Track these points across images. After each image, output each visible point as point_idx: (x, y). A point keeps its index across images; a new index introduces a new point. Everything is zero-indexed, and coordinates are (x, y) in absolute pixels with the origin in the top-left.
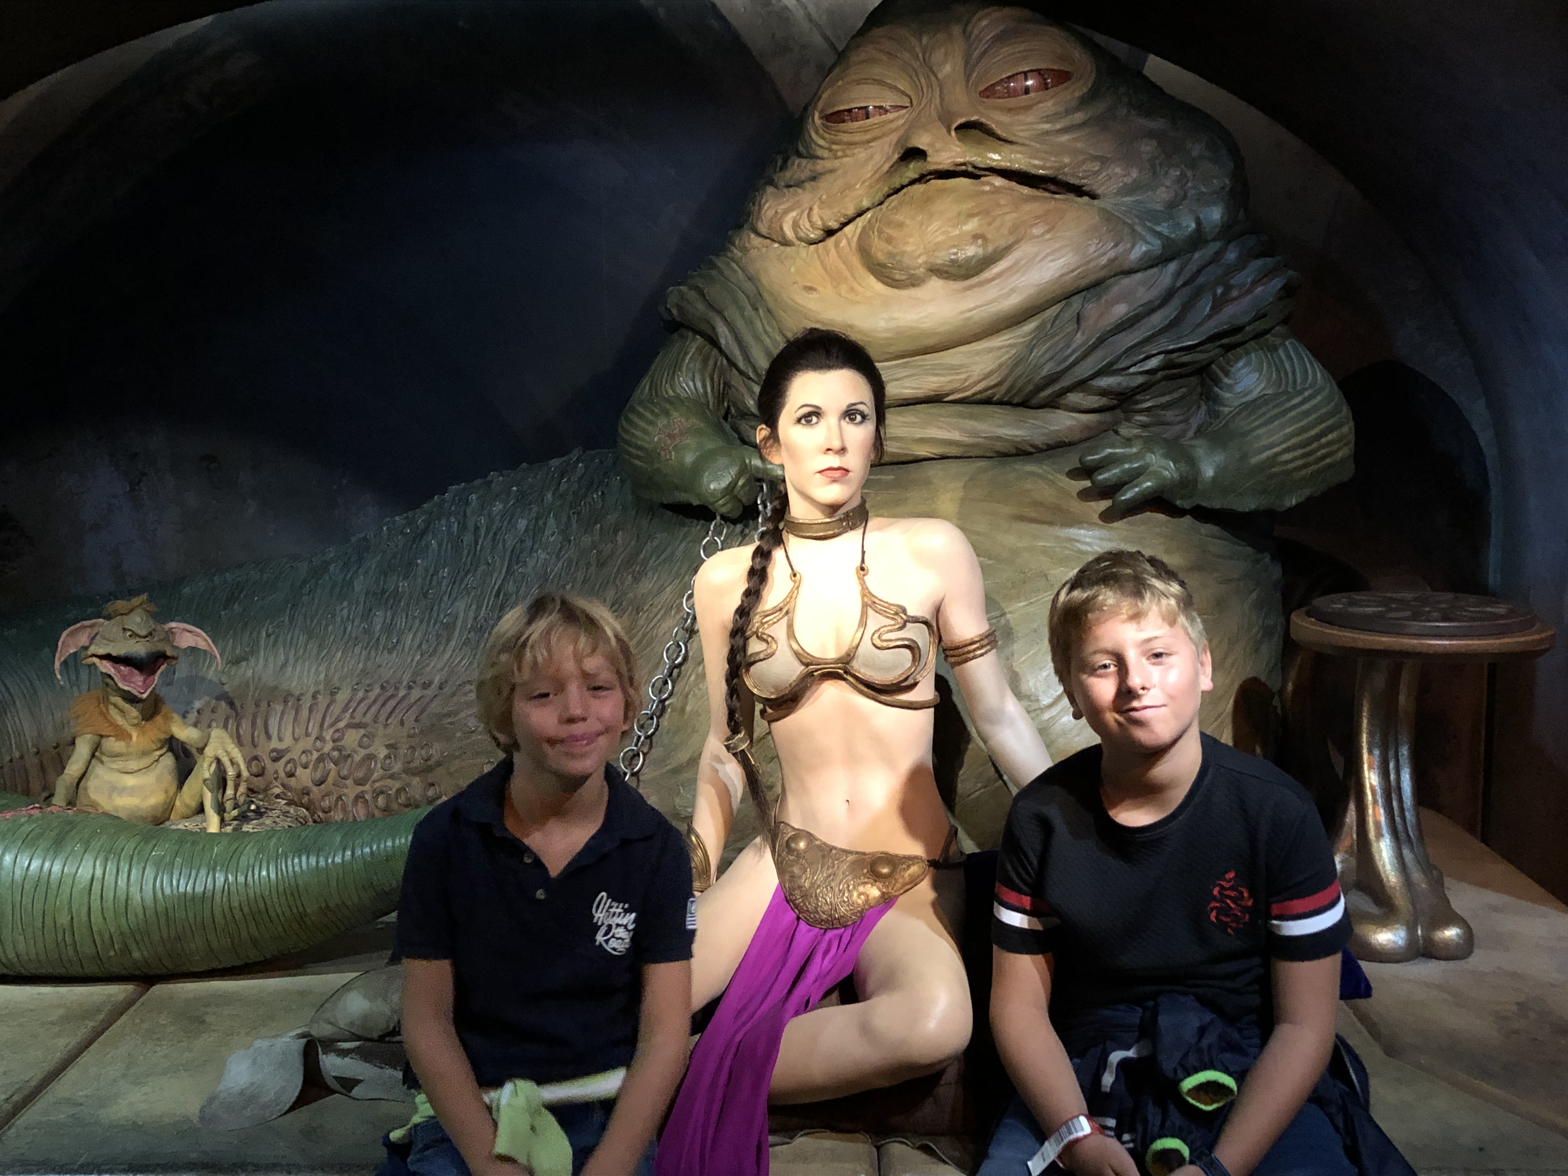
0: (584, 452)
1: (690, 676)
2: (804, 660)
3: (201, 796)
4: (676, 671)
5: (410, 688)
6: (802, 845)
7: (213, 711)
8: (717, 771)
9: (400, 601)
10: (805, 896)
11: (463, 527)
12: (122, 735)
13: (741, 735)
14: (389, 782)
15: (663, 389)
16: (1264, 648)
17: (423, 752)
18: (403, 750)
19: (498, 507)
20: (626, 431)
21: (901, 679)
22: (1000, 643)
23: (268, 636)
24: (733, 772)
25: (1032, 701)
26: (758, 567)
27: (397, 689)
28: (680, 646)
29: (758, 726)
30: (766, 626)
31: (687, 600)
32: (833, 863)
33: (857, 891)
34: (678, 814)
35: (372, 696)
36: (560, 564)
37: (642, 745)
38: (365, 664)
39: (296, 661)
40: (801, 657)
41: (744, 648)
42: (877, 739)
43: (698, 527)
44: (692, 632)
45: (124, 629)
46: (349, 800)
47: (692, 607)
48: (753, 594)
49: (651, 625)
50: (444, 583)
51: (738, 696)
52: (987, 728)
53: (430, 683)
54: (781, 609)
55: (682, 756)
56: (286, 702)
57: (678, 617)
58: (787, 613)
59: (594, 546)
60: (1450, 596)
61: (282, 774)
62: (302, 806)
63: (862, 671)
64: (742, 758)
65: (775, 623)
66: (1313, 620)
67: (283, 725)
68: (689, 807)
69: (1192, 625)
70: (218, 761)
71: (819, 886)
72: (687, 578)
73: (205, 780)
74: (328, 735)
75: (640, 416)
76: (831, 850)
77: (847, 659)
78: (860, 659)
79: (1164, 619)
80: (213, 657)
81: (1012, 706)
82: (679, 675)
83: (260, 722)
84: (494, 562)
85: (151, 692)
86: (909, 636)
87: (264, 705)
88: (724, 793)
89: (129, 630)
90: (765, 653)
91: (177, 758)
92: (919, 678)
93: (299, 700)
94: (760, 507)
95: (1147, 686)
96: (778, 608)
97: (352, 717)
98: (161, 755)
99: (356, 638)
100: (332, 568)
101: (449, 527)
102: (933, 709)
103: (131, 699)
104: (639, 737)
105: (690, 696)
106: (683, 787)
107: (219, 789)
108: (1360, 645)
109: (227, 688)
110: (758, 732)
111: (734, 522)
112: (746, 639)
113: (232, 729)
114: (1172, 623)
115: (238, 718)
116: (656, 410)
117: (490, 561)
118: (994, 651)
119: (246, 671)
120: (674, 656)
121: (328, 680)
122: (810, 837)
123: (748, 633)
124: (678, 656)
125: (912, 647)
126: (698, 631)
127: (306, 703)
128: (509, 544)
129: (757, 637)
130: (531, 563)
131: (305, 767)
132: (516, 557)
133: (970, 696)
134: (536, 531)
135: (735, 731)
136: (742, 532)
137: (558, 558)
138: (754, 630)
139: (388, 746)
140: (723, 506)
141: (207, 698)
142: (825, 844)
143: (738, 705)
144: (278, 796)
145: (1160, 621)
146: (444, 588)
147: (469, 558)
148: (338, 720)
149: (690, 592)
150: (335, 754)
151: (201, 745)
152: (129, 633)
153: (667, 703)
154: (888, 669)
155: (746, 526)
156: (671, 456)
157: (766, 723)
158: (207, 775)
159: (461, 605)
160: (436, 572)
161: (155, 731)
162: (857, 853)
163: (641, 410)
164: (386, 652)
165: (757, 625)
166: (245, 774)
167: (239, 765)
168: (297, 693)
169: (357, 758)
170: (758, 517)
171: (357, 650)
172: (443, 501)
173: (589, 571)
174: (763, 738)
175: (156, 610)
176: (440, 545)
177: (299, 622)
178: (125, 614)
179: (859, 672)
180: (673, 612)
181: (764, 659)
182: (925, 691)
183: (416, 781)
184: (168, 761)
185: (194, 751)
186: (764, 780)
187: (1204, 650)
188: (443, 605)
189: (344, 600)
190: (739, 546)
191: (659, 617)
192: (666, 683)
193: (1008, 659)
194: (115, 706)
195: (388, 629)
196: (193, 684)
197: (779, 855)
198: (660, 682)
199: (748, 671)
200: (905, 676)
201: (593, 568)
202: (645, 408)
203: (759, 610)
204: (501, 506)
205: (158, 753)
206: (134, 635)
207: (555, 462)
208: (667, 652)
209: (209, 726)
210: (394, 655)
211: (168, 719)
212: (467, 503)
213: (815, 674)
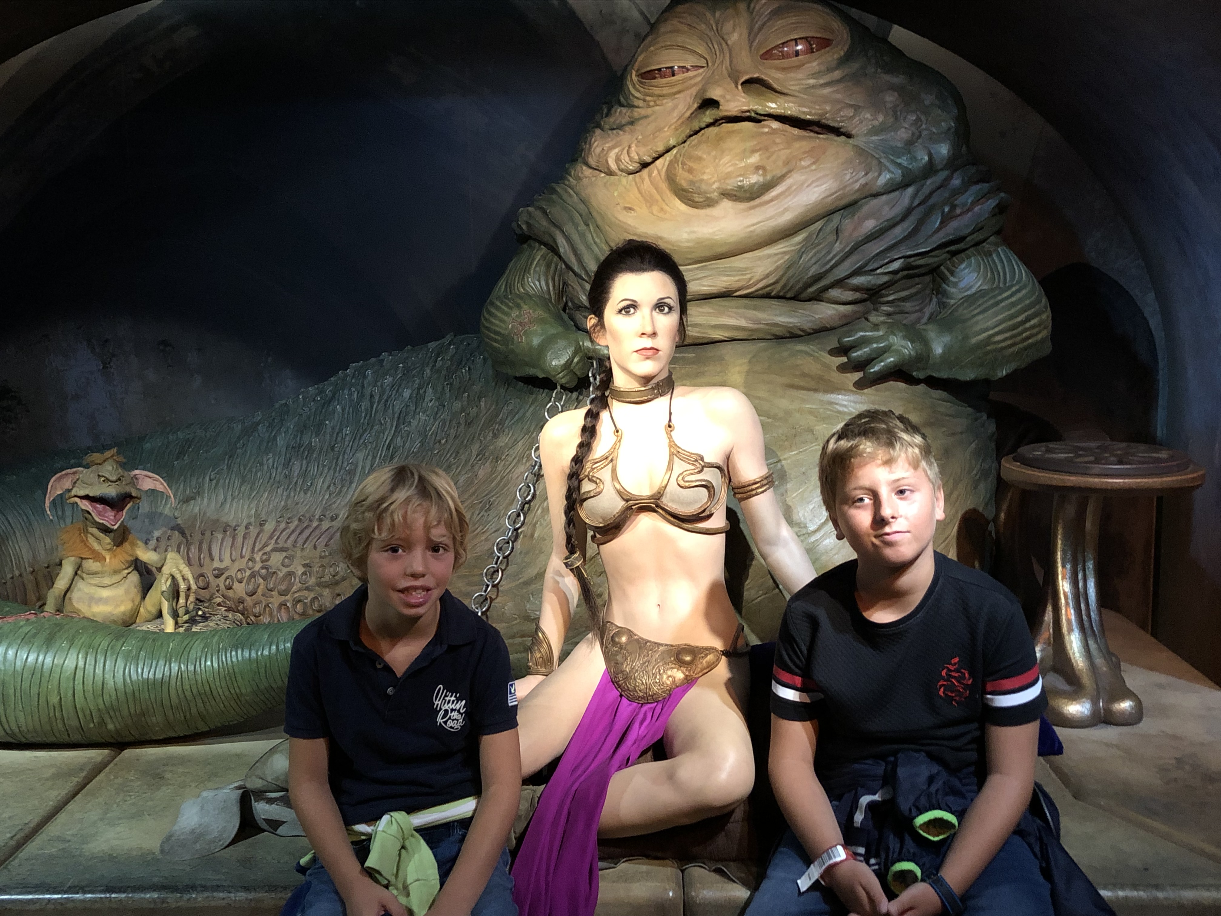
0: (455, 336)
1: (537, 510)
2: (625, 497)
3: (160, 604)
4: (527, 506)
5: (320, 520)
6: (624, 639)
7: (168, 539)
8: (558, 583)
9: (313, 453)
10: (627, 678)
11: (361, 396)
12: (98, 557)
13: (576, 555)
14: (306, 593)
15: (516, 287)
16: (982, 486)
17: (331, 570)
18: (316, 569)
19: (388, 380)
20: (486, 320)
21: (700, 511)
22: (776, 483)
23: (211, 480)
24: (571, 584)
25: (801, 528)
26: (589, 425)
27: (311, 521)
28: (529, 487)
29: (591, 548)
30: (595, 470)
31: (535, 451)
32: (648, 653)
33: (666, 674)
34: (529, 616)
35: (292, 526)
36: (437, 423)
37: (501, 563)
38: (286, 502)
39: (233, 499)
40: (623, 494)
41: (579, 488)
42: (681, 557)
43: (544, 395)
44: (539, 476)
45: (99, 476)
46: (274, 606)
47: (538, 457)
48: (585, 446)
49: (508, 471)
50: (347, 438)
51: (574, 525)
52: (766, 549)
53: (337, 516)
54: (607, 458)
55: (532, 572)
56: (225, 531)
57: (528, 464)
58: (612, 460)
59: (463, 410)
60: (1124, 445)
61: (222, 586)
62: (238, 611)
63: (670, 504)
64: (578, 573)
65: (602, 468)
66: (1019, 464)
67: (223, 548)
68: (536, 611)
69: (930, 469)
70: (173, 578)
71: (637, 671)
72: (534, 434)
73: (163, 592)
74: (258, 557)
75: (498, 308)
76: (646, 643)
77: (658, 496)
78: (668, 496)
79: (910, 464)
80: (168, 497)
81: (785, 532)
82: (529, 509)
83: (205, 546)
84: (386, 423)
85: (121, 524)
86: (706, 478)
87: (208, 533)
88: (564, 600)
89: (103, 476)
90: (595, 491)
91: (141, 575)
92: (713, 510)
93: (235, 530)
94: (591, 379)
95: (896, 515)
96: (605, 457)
97: (276, 543)
98: (129, 573)
99: (279, 482)
100: (260, 427)
101: (350, 395)
102: (724, 535)
103: (105, 530)
104: (499, 557)
105: (538, 525)
106: (533, 595)
107: (173, 599)
108: (1054, 483)
109: (179, 521)
110: (590, 553)
111: (571, 391)
112: (580, 481)
113: (184, 551)
114: (915, 466)
115: (188, 545)
116: (510, 304)
117: (383, 422)
118: (772, 489)
119: (194, 508)
120: (525, 495)
121: (257, 515)
122: (630, 633)
123: (582, 476)
124: (528, 494)
125: (708, 487)
126: (543, 476)
127: (241, 531)
128: (397, 409)
129: (589, 479)
130: (414, 423)
131: (240, 582)
132: (402, 419)
133: (753, 523)
134: (418, 398)
135: (572, 552)
136: (577, 398)
137: (435, 419)
138: (586, 473)
139: (305, 565)
140: (562, 378)
141: (164, 529)
142: (642, 639)
143: (574, 532)
144: (219, 605)
145: (907, 465)
146: (346, 443)
147: (366, 420)
148: (266, 545)
149: (537, 445)
150: (264, 571)
151: (159, 566)
152: (103, 479)
153: (520, 531)
154: (689, 504)
155: (580, 394)
156: (522, 339)
157: (596, 546)
158: (164, 588)
159: (360, 455)
160: (341, 430)
161: (124, 554)
162: (666, 645)
163: (498, 304)
164: (302, 493)
165: (588, 470)
166: (194, 587)
167: (189, 581)
168: (234, 524)
169: (281, 575)
170: (589, 387)
171: (280, 491)
172: (346, 376)
173: (459, 430)
174: (594, 557)
175: (124, 461)
176: (343, 410)
177: (235, 470)
178: (100, 464)
179: (667, 506)
180: (524, 460)
181: (594, 496)
182: (719, 521)
183: (326, 592)
184: (134, 578)
185: (154, 569)
186: (594, 589)
187: (939, 488)
188: (346, 457)
189: (270, 452)
190: (575, 409)
191: (513, 465)
192: (519, 515)
193: (783, 495)
194: (92, 534)
195: (304, 475)
196: (153, 517)
197: (606, 647)
198: (515, 515)
199: (581, 505)
200: (703, 509)
201: (462, 427)
202: (502, 302)
203: (590, 459)
204: (391, 379)
205: (126, 571)
206: (107, 480)
207: (432, 345)
208: (520, 491)
209: (166, 551)
210: (309, 495)
211: (133, 545)
212: (365, 377)
213: (633, 507)
